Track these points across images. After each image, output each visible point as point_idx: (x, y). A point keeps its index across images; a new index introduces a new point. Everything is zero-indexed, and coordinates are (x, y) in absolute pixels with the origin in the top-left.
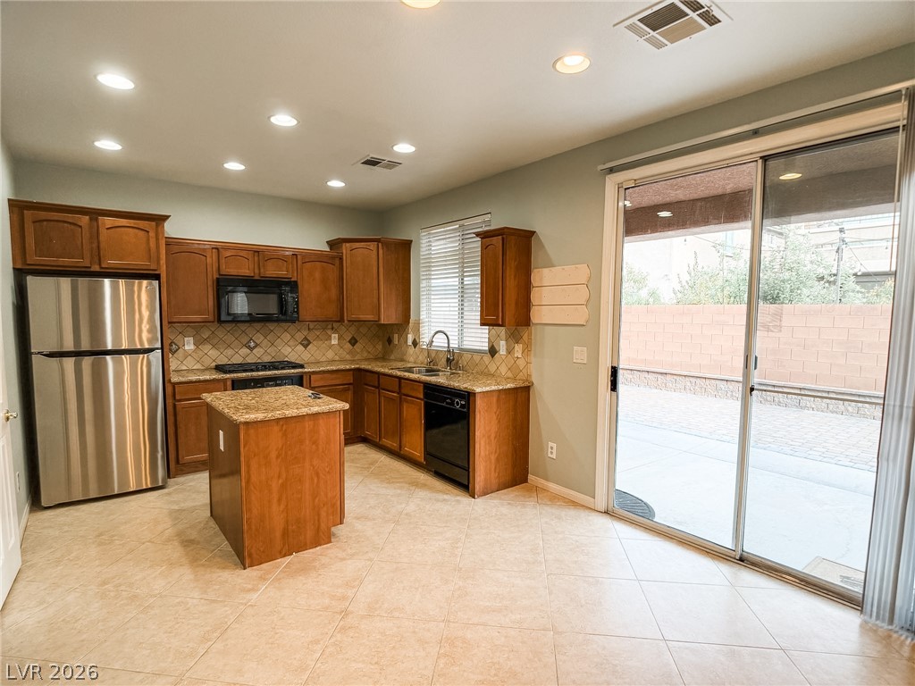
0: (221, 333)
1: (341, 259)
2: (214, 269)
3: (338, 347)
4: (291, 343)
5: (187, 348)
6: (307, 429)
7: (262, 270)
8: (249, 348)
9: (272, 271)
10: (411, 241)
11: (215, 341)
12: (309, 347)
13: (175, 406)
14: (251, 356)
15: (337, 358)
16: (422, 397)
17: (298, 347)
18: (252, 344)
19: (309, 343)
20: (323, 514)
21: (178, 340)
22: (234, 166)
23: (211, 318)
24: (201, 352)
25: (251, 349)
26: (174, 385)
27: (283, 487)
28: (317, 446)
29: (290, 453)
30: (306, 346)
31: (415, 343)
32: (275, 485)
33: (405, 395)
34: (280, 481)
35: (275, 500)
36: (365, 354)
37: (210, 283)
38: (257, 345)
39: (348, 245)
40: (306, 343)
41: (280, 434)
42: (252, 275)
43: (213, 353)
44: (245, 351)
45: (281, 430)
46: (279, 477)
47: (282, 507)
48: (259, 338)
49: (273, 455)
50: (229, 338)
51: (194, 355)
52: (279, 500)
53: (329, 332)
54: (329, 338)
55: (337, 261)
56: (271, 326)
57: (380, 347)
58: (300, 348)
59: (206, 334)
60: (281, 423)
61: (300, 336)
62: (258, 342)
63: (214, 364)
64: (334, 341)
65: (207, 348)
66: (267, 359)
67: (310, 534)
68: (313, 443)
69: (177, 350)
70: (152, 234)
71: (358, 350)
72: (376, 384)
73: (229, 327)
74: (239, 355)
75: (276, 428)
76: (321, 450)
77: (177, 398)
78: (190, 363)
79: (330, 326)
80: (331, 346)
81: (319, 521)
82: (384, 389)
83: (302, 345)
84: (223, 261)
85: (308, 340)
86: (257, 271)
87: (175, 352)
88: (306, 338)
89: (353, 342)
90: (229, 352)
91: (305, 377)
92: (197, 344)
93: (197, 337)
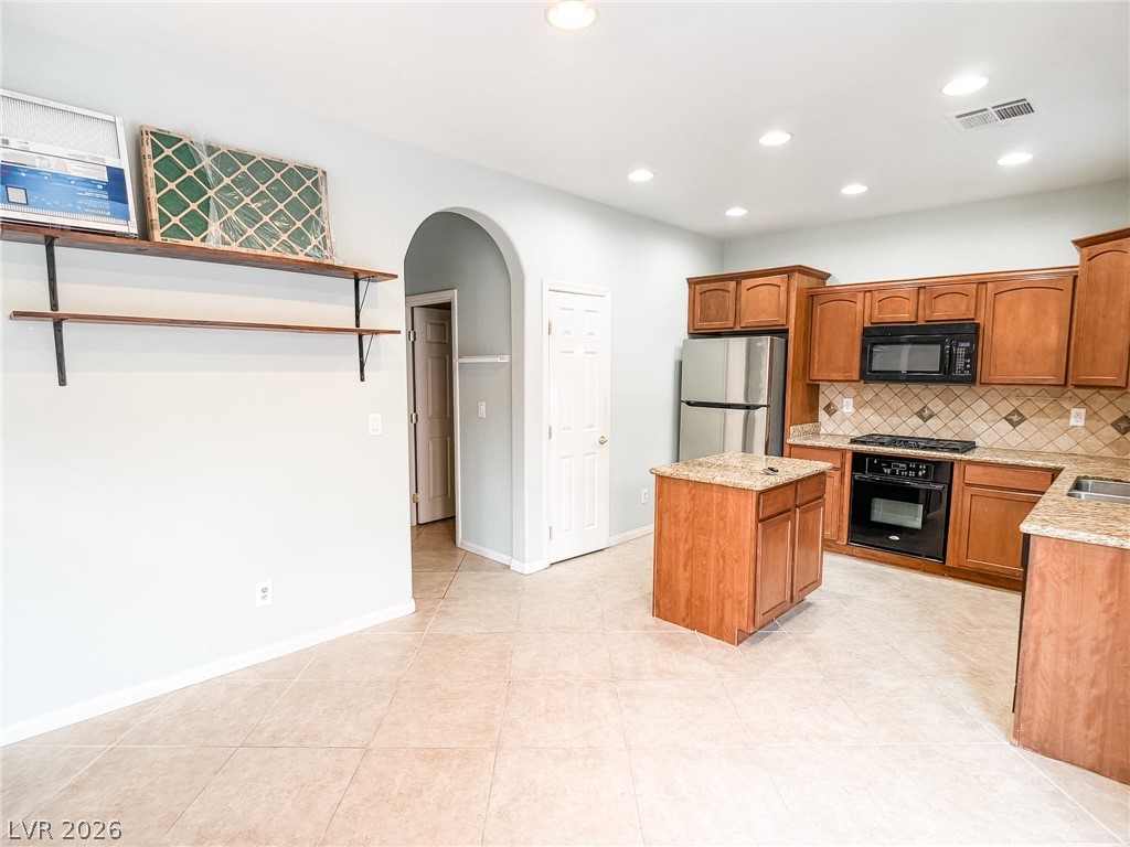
1: (1077, 277)
2: (865, 317)
3: (1083, 432)
4: (989, 416)
5: (845, 410)
6: (715, 501)
8: (922, 417)
9: (944, 311)
11: (879, 405)
12: (1023, 425)
14: (924, 428)
17: (999, 424)
18: (926, 413)
19: (1023, 419)
20: (728, 608)
21: (838, 401)
22: (854, 189)
23: (857, 377)
24: (860, 417)
25: (925, 420)
27: (689, 554)
28: (725, 523)
29: (696, 520)
30: (1015, 425)
32: (683, 548)
34: (687, 546)
35: (681, 564)
37: (858, 334)
38: (931, 416)
40: (1015, 419)
41: (689, 497)
42: (915, 320)
43: (875, 419)
44: (917, 421)
45: (690, 493)
46: (686, 542)
47: (687, 575)
48: (936, 405)
49: (682, 515)
50: (897, 403)
51: (852, 419)
52: (685, 566)
53: (1067, 404)
54: (1066, 415)
56: (958, 390)
58: (1005, 425)
59: (868, 395)
60: (690, 485)
61: (1005, 408)
62: (935, 410)
64: (1077, 421)
65: (867, 412)
66: (946, 435)
67: (712, 621)
68: (722, 519)
69: (836, 411)
70: (783, 288)
74: (908, 426)
75: (686, 490)
76: (729, 531)
78: (848, 429)
79: (1069, 395)
80: (1068, 429)
81: (722, 610)
83: (1009, 421)
84: (877, 306)
85: (1020, 414)
86: (920, 313)
87: (834, 413)
88: (1016, 411)
90: (895, 420)
91: (956, 466)
92: (857, 407)
93: (858, 398)
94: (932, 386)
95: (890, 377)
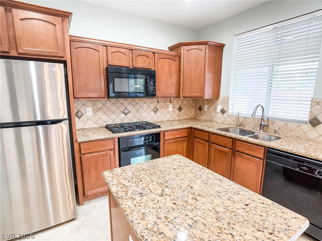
0: (109, 104)
1: (180, 57)
2: (104, 60)
3: (172, 112)
4: (148, 110)
5: (88, 114)
7: (134, 63)
8: (125, 113)
9: (141, 64)
10: (224, 45)
11: (105, 110)
12: (157, 112)
13: (81, 158)
14: (126, 119)
15: (172, 119)
16: (262, 157)
17: (151, 113)
18: (126, 111)
19: (158, 110)
21: (83, 109)
23: (103, 95)
24: (96, 117)
25: (126, 115)
26: (80, 144)
30: (155, 112)
31: (223, 112)
33: (237, 151)
36: (186, 116)
37: (102, 70)
38: (129, 112)
39: (185, 47)
40: (156, 110)
42: (129, 66)
43: (104, 117)
44: (123, 115)
48: (130, 108)
50: (113, 108)
51: (92, 118)
53: (168, 103)
54: (168, 107)
55: (177, 59)
56: (137, 100)
57: (193, 112)
58: (153, 113)
59: (99, 105)
61: (152, 106)
62: (130, 110)
63: (104, 125)
64: (171, 109)
65: (100, 114)
69: (82, 116)
70: (58, 27)
71: (182, 114)
72: (207, 140)
73: (113, 100)
74: (119, 119)
77: (82, 152)
78: (91, 124)
79: (169, 100)
80: (169, 112)
82: (213, 143)
83: (154, 111)
84: (110, 55)
85: (157, 109)
86: (131, 63)
87: (81, 117)
88: (156, 107)
89: (180, 109)
90: (114, 116)
91: (161, 133)
92: (95, 112)
93: (94, 107)
94: (127, 99)
95: (120, 95)
